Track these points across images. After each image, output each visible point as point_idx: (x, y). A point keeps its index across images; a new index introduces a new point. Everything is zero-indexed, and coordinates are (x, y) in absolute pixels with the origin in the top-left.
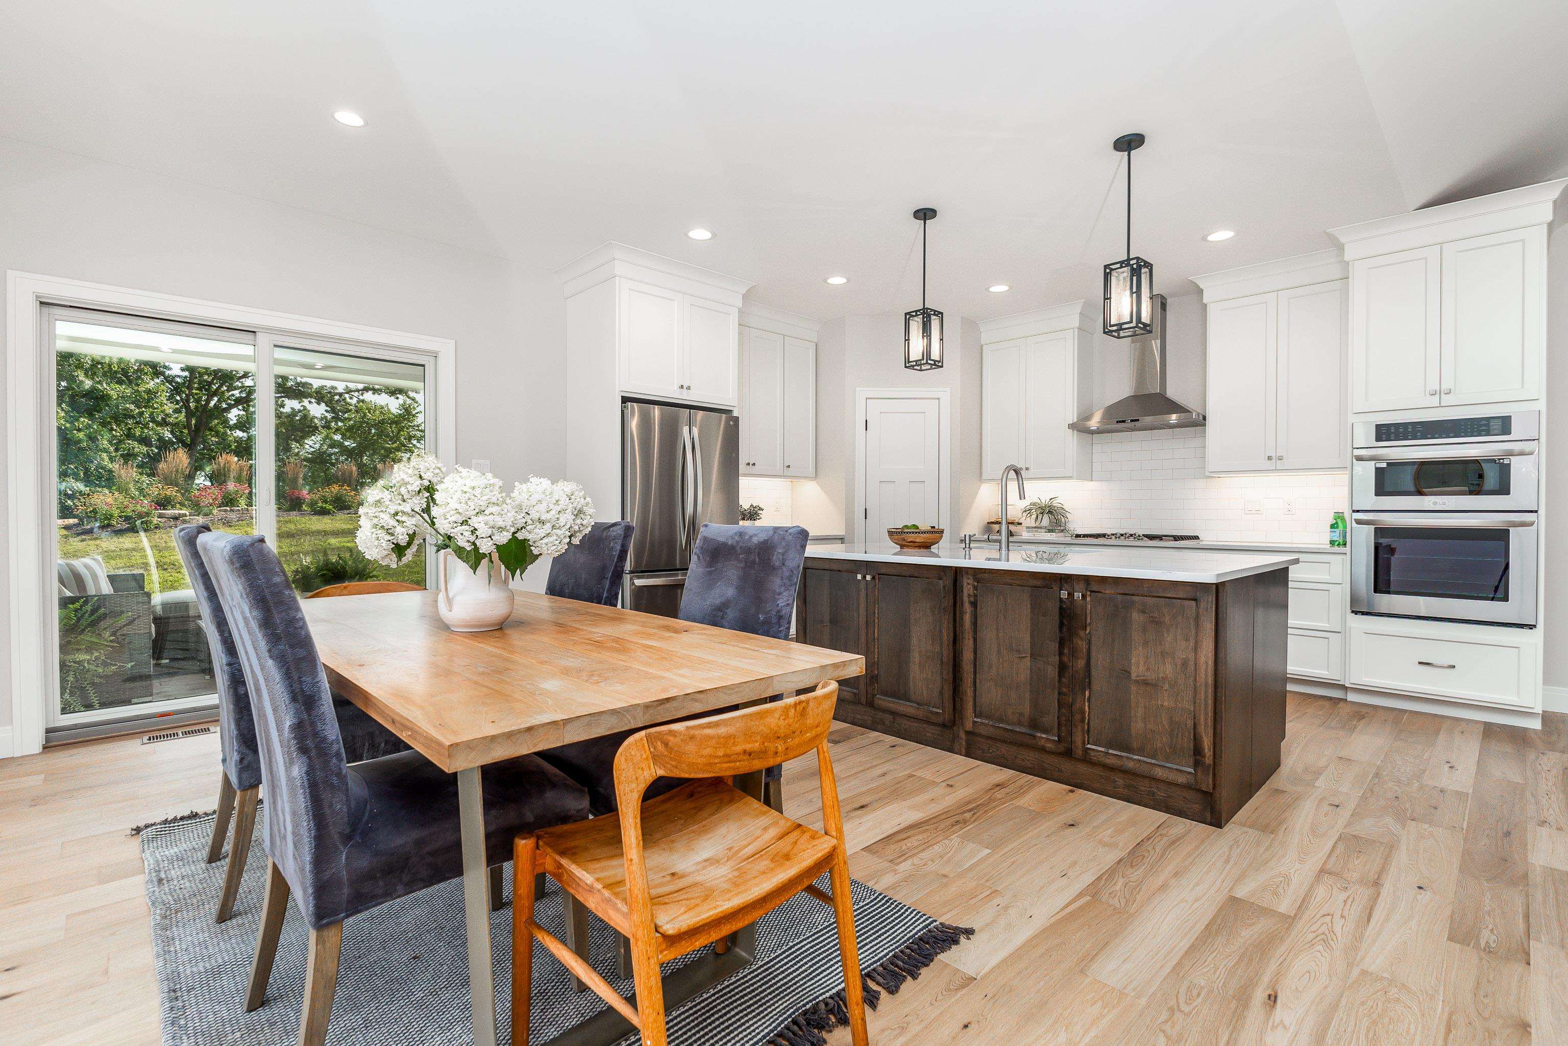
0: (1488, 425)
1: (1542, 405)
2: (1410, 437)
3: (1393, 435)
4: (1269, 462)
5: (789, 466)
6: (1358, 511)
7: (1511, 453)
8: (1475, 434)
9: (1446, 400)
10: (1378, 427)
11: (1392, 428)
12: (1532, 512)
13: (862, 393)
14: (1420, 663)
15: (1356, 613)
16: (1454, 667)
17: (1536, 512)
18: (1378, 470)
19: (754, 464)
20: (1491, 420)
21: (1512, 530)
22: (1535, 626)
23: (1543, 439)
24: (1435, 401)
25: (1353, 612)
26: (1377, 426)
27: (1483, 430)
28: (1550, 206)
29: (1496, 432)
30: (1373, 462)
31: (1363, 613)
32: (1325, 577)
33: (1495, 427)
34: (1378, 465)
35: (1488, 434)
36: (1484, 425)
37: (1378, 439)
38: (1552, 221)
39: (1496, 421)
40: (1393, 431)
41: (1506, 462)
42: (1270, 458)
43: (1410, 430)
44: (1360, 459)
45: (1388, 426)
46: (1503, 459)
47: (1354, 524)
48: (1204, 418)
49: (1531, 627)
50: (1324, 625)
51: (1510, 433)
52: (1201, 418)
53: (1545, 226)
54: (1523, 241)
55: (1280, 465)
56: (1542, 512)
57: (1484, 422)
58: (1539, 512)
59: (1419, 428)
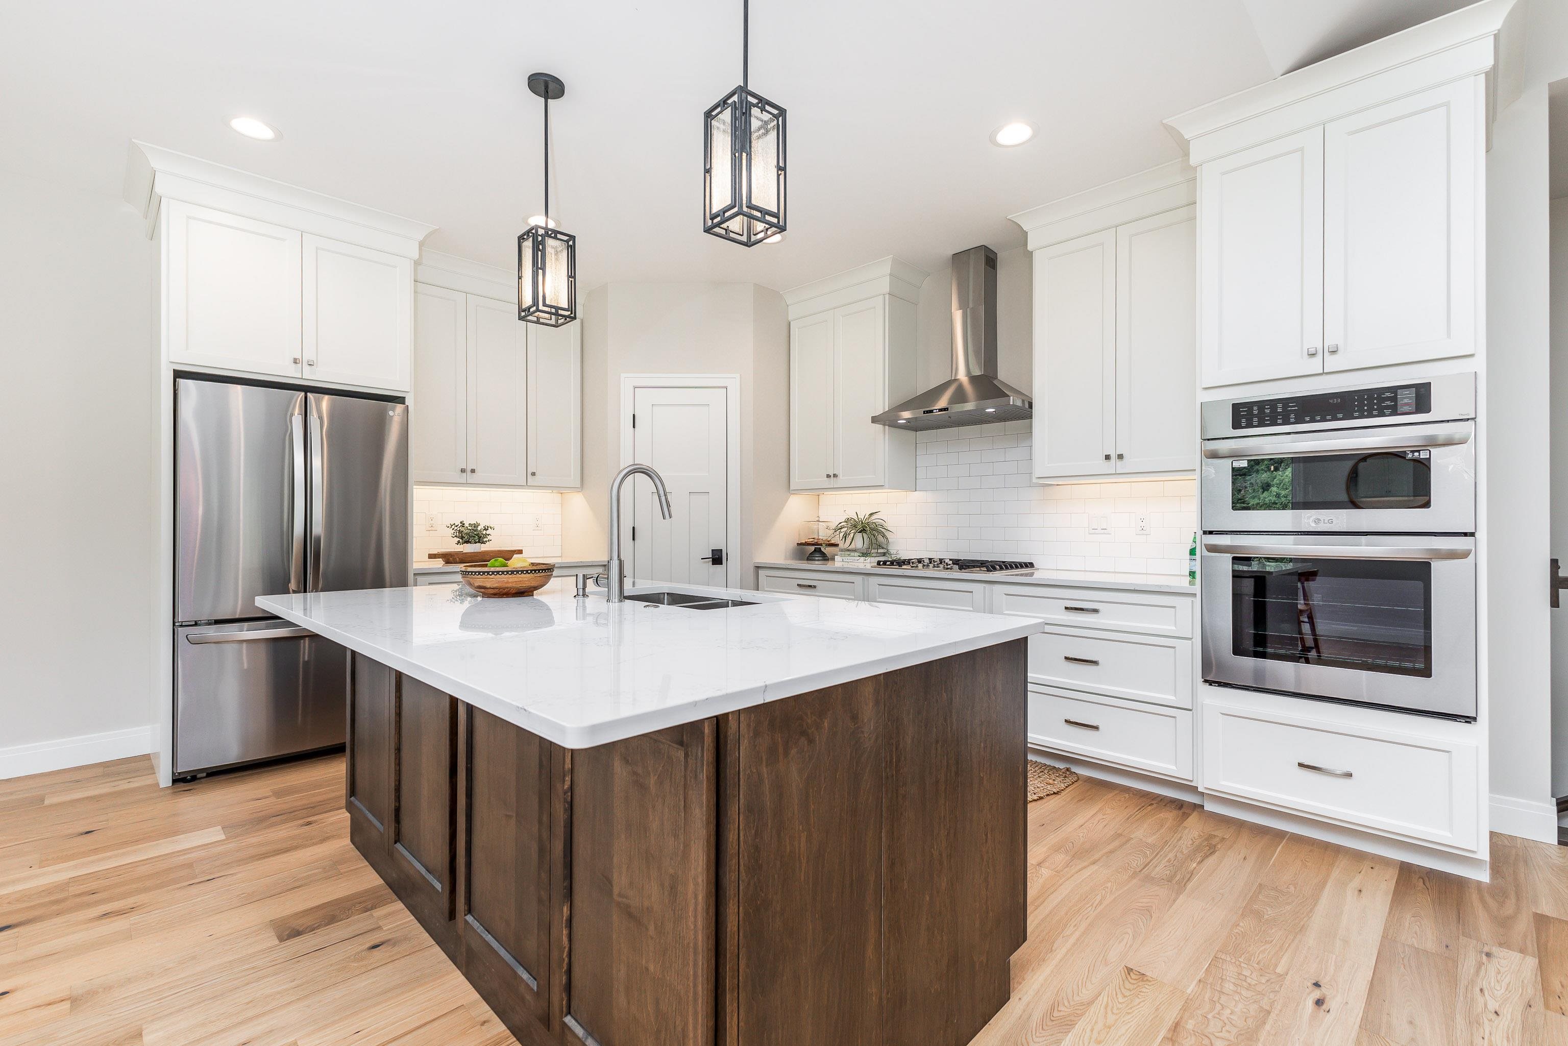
0: (1394, 399)
1: (1479, 364)
2: (1279, 421)
3: (1255, 419)
4: (1107, 463)
5: (533, 474)
6: (1211, 533)
7: (1433, 442)
8: (1375, 413)
9: (1333, 363)
10: (1236, 407)
11: (1255, 408)
12: (1465, 534)
13: (627, 381)
14: (1301, 765)
15: (1210, 683)
16: (1350, 775)
17: (1472, 534)
18: (1237, 473)
19: (473, 471)
20: (1399, 391)
21: (1435, 565)
22: (1475, 719)
23: (1482, 419)
24: (1315, 365)
25: (1206, 681)
26: (1233, 405)
27: (1387, 407)
28: (1488, 45)
29: (1406, 409)
30: (1229, 461)
31: (1221, 684)
32: (1168, 628)
33: (1406, 401)
34: (1236, 465)
35: (1395, 412)
36: (1388, 399)
37: (1236, 425)
38: (1494, 66)
39: (1406, 392)
40: (1256, 412)
41: (1424, 455)
42: (1108, 457)
43: (1279, 410)
44: (1214, 455)
45: (1249, 405)
46: (1419, 451)
47: (1206, 553)
48: (1031, 405)
49: (1469, 720)
50: (1169, 698)
51: (1428, 410)
52: (1027, 406)
53: (1482, 78)
54: (1447, 105)
55: (1121, 466)
56: (1482, 535)
57: (1388, 394)
58: (1477, 535)
59: (1293, 407)
